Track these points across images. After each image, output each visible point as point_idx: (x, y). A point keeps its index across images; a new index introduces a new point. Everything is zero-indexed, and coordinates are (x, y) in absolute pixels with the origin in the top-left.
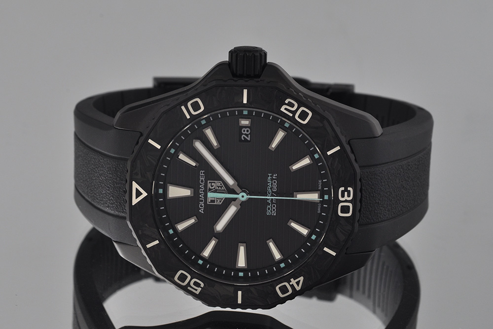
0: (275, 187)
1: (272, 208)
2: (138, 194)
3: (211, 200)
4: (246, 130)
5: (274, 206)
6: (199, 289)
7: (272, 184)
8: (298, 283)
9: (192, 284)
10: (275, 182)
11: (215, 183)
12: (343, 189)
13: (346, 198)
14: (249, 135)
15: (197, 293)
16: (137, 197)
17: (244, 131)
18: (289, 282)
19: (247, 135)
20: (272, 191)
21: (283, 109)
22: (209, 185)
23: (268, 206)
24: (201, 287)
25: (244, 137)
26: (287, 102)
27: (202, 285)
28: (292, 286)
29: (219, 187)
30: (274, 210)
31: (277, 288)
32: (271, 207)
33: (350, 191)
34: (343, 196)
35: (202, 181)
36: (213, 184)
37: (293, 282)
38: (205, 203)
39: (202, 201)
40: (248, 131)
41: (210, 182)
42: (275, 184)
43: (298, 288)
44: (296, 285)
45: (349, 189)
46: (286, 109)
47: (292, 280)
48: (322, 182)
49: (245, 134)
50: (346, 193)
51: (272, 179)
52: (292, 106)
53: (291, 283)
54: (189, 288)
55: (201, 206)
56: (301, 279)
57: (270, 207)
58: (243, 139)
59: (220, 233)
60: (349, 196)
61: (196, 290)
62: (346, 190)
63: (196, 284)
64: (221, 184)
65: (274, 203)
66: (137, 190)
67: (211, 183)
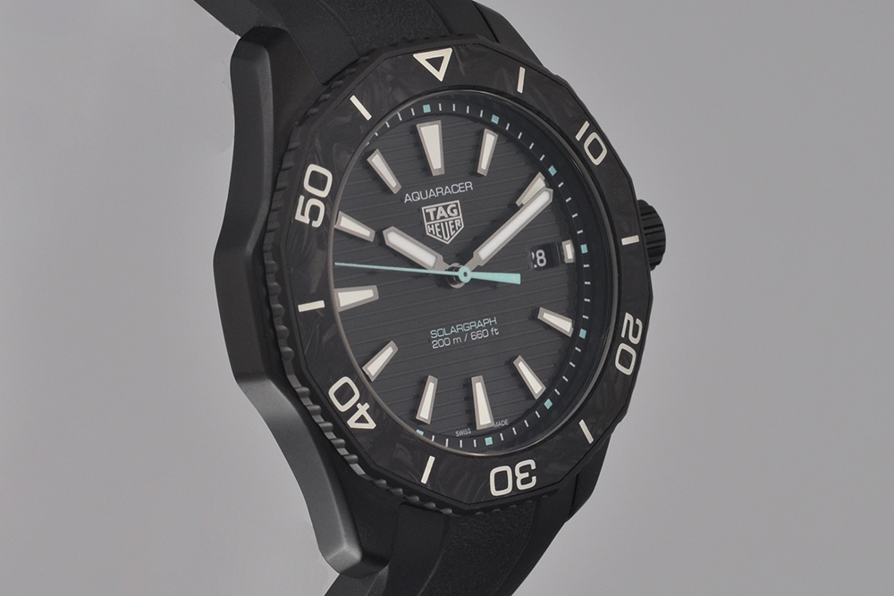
0: (477, 336)
1: (443, 338)
2: (436, 63)
3: (429, 213)
4: (543, 257)
5: (447, 342)
6: (306, 220)
7: (481, 328)
8: (362, 420)
9: (312, 202)
10: (485, 333)
11: (459, 215)
13: (520, 477)
15: (298, 217)
16: (430, 61)
17: (540, 255)
18: (361, 401)
20: (470, 331)
21: (628, 317)
22: (452, 204)
23: (444, 330)
24: (311, 222)
26: (638, 322)
27: (316, 224)
28: (354, 409)
29: (454, 224)
30: (441, 343)
31: (345, 380)
32: (445, 336)
33: (531, 481)
34: (523, 470)
35: (456, 189)
36: (455, 211)
37: (363, 409)
38: (422, 203)
39: (424, 196)
40: (542, 261)
41: (457, 204)
42: (483, 335)
43: (352, 423)
44: (356, 416)
45: (534, 478)
46: (629, 321)
47: (367, 406)
48: (509, 427)
49: (536, 259)
50: (526, 475)
51: (488, 327)
52: (635, 334)
53: (359, 405)
54: (302, 198)
55: (415, 195)
56: (371, 425)
57: (445, 334)
59: (384, 241)
60: (524, 481)
61: (303, 214)
62: (532, 473)
63: (314, 212)
64: (459, 228)
65: (452, 341)
66: (441, 59)
67: (457, 208)
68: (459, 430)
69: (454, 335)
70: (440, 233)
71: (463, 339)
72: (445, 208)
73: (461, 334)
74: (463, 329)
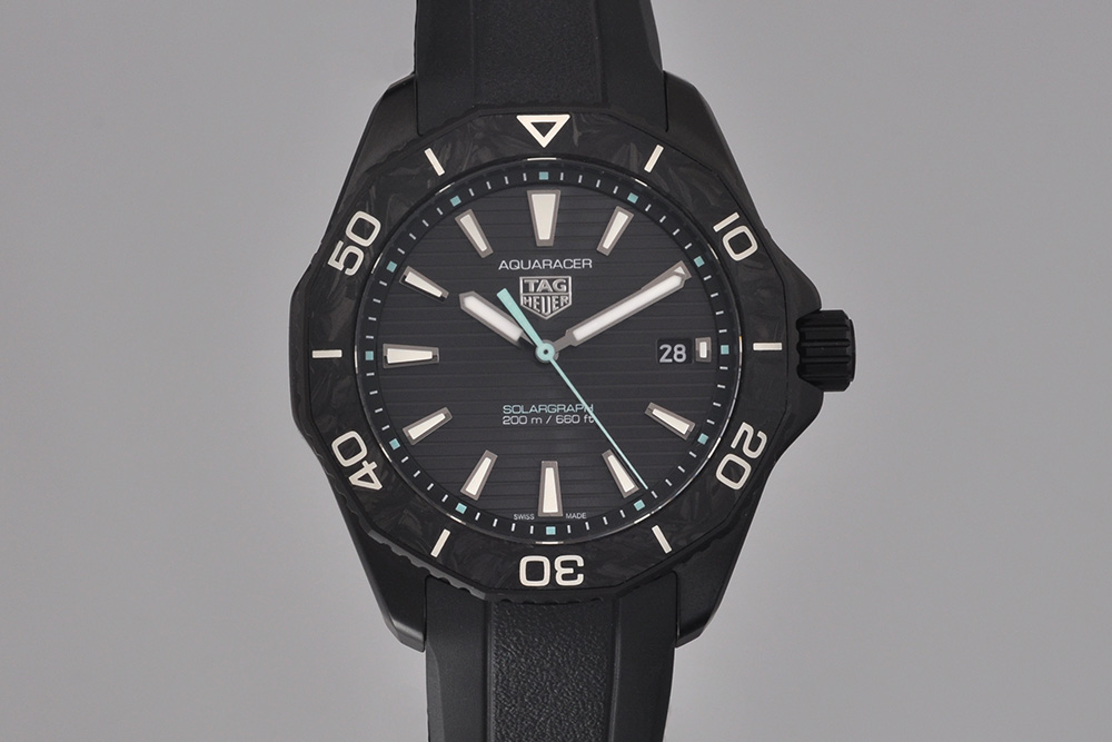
0: (564, 421)
1: (519, 415)
2: (544, 128)
3: (528, 284)
4: (683, 352)
5: (523, 420)
6: (340, 266)
7: (571, 413)
8: (366, 478)
9: (351, 249)
10: (576, 419)
11: (567, 291)
12: (581, 563)
13: (561, 571)
14: (671, 360)
15: (332, 262)
16: (536, 125)
17: (680, 349)
18: (368, 459)
19: (671, 355)
20: (557, 414)
21: (745, 427)
22: (561, 279)
23: (521, 408)
24: (344, 269)
25: (665, 349)
26: (761, 435)
27: (351, 272)
28: (359, 466)
29: (558, 300)
30: (515, 420)
31: (353, 434)
32: (521, 414)
33: (576, 578)
34: (565, 564)
35: (569, 264)
36: (563, 286)
37: (369, 468)
38: (522, 273)
39: (526, 265)
40: (680, 356)
42: (572, 421)
43: (354, 479)
44: (361, 473)
45: (581, 577)
46: (745, 433)
47: (374, 465)
48: (583, 521)
49: (672, 352)
50: (571, 571)
51: (581, 413)
52: (753, 447)
53: (365, 463)
54: (341, 244)
55: (514, 264)
56: (377, 485)
57: (522, 411)
58: (661, 348)
59: (459, 305)
60: (565, 577)
61: (337, 260)
62: (578, 570)
63: (352, 259)
64: (565, 304)
65: (529, 420)
66: (551, 125)
67: (567, 284)
68: (519, 513)
69: (534, 414)
70: (539, 307)
71: (544, 421)
72: (551, 282)
73: (544, 415)
74: (547, 410)
